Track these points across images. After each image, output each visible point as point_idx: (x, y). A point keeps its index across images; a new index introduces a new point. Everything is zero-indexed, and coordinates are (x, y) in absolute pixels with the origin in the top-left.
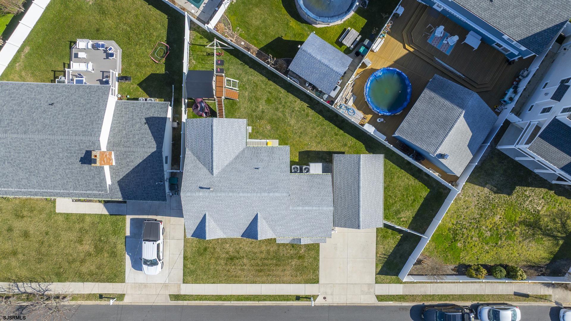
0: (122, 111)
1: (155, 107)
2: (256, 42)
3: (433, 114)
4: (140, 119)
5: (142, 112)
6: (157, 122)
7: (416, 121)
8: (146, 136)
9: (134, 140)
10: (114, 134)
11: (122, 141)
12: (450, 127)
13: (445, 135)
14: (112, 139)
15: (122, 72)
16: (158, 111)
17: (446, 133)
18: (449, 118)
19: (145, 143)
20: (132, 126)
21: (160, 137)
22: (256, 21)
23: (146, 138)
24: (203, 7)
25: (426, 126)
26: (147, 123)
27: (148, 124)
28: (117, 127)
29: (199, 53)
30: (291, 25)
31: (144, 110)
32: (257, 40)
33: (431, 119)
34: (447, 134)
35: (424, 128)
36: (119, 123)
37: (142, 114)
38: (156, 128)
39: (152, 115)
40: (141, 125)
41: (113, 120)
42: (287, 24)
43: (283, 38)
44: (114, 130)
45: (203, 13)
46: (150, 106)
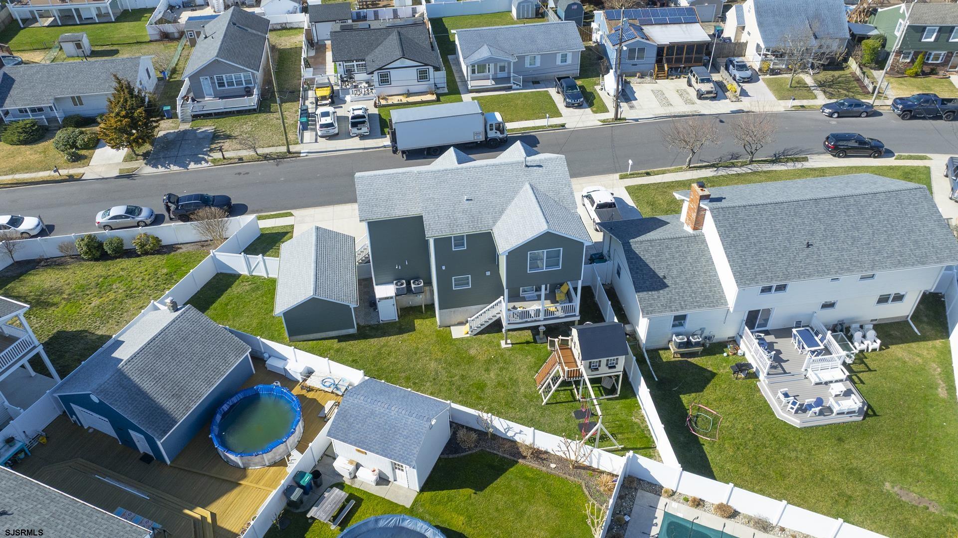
0: (711, 291)
1: (662, 305)
2: (528, 474)
3: (180, 368)
4: (676, 284)
5: (679, 294)
6: (647, 282)
7: (212, 361)
8: (653, 258)
9: (669, 251)
10: (703, 255)
11: (686, 247)
12: (154, 341)
13: (166, 331)
14: (702, 247)
15: (756, 386)
16: (654, 299)
17: (163, 334)
18: (152, 357)
19: (650, 248)
20: (682, 270)
21: (633, 260)
22: (537, 511)
23: (654, 256)
24: (656, 518)
25: (196, 350)
26: (662, 279)
27: (659, 277)
28: (705, 266)
29: (632, 436)
30: (462, 518)
31: (677, 297)
32: (526, 478)
33: (186, 360)
34: (162, 332)
35: (199, 347)
36: (705, 273)
37: (677, 290)
38: (645, 272)
39: (661, 292)
40: (670, 274)
41: (716, 275)
42: (470, 518)
43: (474, 491)
44: (707, 261)
45: (652, 505)
46: (670, 307)
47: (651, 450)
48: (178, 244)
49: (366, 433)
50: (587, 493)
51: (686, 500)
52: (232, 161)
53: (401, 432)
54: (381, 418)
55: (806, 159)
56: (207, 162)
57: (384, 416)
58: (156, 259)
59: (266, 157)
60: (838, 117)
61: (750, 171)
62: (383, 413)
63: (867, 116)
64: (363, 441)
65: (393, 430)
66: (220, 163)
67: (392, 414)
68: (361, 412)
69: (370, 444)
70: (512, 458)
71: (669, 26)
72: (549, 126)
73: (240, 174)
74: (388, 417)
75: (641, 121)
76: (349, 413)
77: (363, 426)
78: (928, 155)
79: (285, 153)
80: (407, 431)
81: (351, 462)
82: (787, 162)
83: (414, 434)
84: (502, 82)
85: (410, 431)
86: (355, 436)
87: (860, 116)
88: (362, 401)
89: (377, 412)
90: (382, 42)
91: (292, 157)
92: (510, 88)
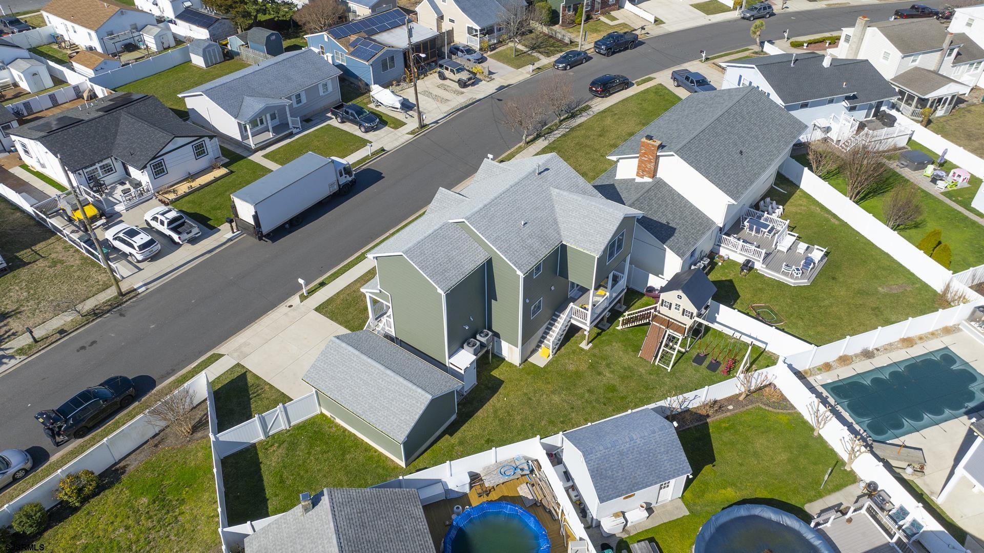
1: (685, 244)
5: (686, 231)
6: (663, 232)
9: (653, 201)
22: (762, 444)
25: (383, 527)
30: (729, 489)
31: (687, 234)
37: (682, 229)
38: (654, 225)
39: (676, 235)
42: (734, 485)
43: (712, 465)
46: (690, 243)
47: (764, 353)
48: (116, 464)
49: (631, 475)
50: (770, 409)
51: (819, 369)
52: (53, 339)
53: (658, 451)
54: (632, 453)
55: (588, 107)
56: (11, 357)
57: (634, 449)
58: (109, 496)
59: (96, 313)
60: (570, 68)
61: (568, 130)
62: (630, 447)
63: (586, 62)
64: (635, 483)
65: (651, 454)
66: (35, 350)
67: (639, 442)
68: (612, 460)
69: (644, 480)
70: (702, 422)
71: (393, 30)
72: (373, 154)
73: (83, 348)
74: (638, 448)
75: (441, 122)
76: (601, 469)
77: (623, 471)
78: (651, 76)
79: (116, 298)
80: (663, 446)
81: (616, 515)
82: (581, 113)
83: (670, 445)
84: (282, 130)
85: (665, 445)
86: (625, 484)
87: (582, 63)
88: (604, 451)
89: (625, 450)
90: (117, 130)
91: (130, 299)
92: (291, 135)
